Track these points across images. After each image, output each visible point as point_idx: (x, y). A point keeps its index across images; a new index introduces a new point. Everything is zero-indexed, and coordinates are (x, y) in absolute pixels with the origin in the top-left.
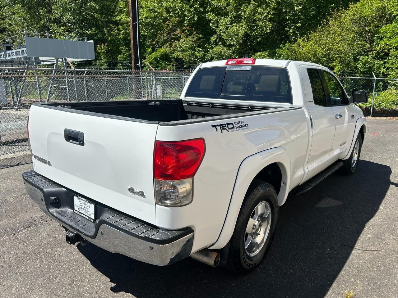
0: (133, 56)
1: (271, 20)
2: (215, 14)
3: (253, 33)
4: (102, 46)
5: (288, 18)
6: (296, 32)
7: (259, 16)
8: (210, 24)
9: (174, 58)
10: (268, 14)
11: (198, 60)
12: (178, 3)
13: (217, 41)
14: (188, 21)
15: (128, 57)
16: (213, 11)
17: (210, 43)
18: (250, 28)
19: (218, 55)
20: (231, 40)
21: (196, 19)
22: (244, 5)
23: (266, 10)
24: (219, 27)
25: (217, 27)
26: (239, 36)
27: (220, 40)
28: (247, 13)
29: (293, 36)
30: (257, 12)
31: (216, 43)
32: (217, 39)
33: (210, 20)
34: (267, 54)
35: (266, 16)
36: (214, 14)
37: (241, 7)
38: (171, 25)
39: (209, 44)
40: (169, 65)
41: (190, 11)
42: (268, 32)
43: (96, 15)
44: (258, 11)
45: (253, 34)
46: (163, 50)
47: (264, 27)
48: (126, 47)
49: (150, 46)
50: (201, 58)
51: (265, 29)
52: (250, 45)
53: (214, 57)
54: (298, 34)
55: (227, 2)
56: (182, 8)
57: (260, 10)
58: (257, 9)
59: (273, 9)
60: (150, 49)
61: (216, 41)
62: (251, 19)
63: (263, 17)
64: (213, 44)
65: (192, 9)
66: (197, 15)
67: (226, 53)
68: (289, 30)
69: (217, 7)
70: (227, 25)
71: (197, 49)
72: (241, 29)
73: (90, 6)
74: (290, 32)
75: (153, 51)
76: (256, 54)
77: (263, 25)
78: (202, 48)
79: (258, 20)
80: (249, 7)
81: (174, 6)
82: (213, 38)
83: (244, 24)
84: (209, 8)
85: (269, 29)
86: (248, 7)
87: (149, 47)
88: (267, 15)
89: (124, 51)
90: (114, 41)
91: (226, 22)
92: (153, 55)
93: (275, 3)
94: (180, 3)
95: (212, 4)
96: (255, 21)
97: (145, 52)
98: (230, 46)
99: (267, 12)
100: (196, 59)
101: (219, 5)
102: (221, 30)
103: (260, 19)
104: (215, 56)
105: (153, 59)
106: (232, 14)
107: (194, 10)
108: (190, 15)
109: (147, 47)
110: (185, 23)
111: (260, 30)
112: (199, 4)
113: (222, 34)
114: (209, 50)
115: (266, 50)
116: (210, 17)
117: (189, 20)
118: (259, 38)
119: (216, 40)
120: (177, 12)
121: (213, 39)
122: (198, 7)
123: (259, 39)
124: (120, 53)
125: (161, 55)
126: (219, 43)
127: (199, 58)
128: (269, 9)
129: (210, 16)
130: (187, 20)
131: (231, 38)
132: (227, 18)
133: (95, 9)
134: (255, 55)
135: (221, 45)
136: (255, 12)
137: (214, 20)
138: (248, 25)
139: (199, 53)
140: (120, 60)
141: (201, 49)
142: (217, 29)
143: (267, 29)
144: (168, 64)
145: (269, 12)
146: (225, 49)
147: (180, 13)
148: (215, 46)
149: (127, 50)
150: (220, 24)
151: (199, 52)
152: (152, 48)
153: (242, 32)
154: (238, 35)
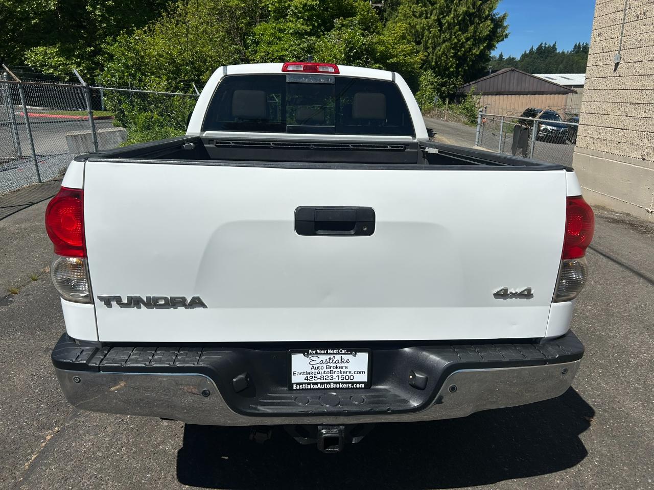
6: (107, 15)
29: (101, 22)
34: (57, 51)
52: (13, 31)
54: (112, 20)
68: (93, 11)
74: (95, 14)
76: (34, 49)
115: (53, 44)
123: (33, 22)
134: (32, 51)
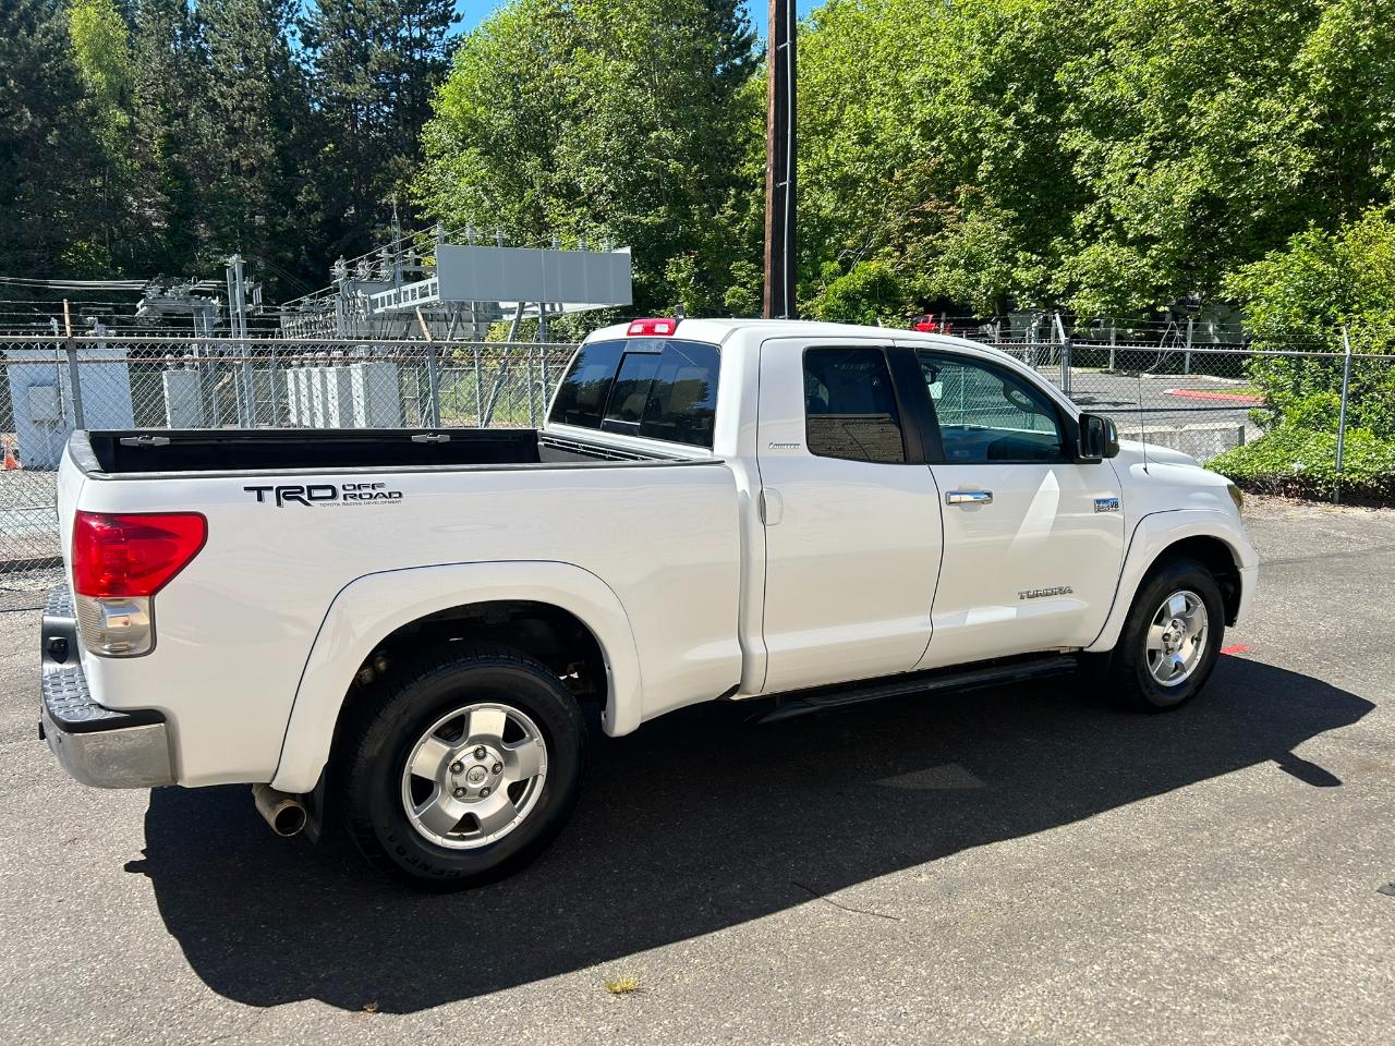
0: (767, 289)
1: (1309, 139)
2: (1093, 132)
3: (1232, 190)
4: (682, 261)
5: (1385, 128)
7: (1261, 128)
8: (1072, 166)
9: (912, 292)
10: (1301, 115)
11: (1022, 293)
12: (960, 102)
13: (1096, 226)
14: (992, 163)
15: (756, 293)
16: (1086, 120)
17: (1068, 234)
18: (1224, 172)
19: (1093, 274)
20: (1142, 221)
21: (1018, 153)
22: (1201, 91)
23: (1292, 102)
24: (1105, 178)
25: (1098, 175)
26: (1176, 206)
27: (1107, 222)
28: (1209, 120)
30: (1255, 112)
31: (1091, 234)
32: (1098, 217)
33: (1075, 154)
35: (1292, 127)
36: (1089, 133)
37: (1189, 99)
38: (912, 181)
39: (1067, 236)
40: (892, 314)
41: (999, 129)
42: (1296, 183)
43: (673, 165)
44: (1256, 108)
45: (1232, 195)
46: (873, 266)
47: (1280, 165)
48: (749, 262)
49: (836, 256)
50: (1033, 288)
51: (1282, 175)
53: (1080, 283)
55: (1139, 87)
56: (970, 120)
57: (1265, 104)
58: (1255, 102)
59: (1320, 98)
60: (836, 264)
61: (1091, 226)
62: (1229, 142)
63: (1277, 129)
64: (1083, 237)
65: (1010, 122)
66: (1025, 141)
67: (1129, 269)
68: (1388, 175)
69: (1100, 106)
70: (1134, 166)
71: (1020, 255)
72: (1188, 180)
73: (658, 138)
74: (1392, 182)
75: (845, 272)
77: (1275, 159)
78: (1038, 254)
79: (1254, 144)
80: (1221, 97)
81: (949, 113)
82: (1082, 215)
83: (1200, 158)
84: (1072, 112)
85: (1297, 173)
86: (1212, 100)
87: (832, 260)
88: (1297, 122)
89: (744, 274)
90: (720, 244)
91: (1132, 157)
92: (842, 283)
93: (1328, 77)
94: (969, 103)
95: (1085, 96)
96: (1242, 147)
97: (818, 274)
98: (1143, 243)
99: (1297, 110)
100: (1017, 293)
101: (1108, 101)
102: (1109, 186)
103: (1266, 138)
104: (1084, 278)
105: (839, 298)
106: (1157, 128)
107: (1016, 123)
108: (1002, 141)
109: (826, 258)
110: (982, 168)
111: (1262, 177)
112: (1037, 102)
113: (1113, 200)
114: (1063, 257)
116: (1074, 144)
117: (995, 160)
118: (1256, 209)
119: (1093, 222)
120: (955, 133)
121: (1080, 220)
122: (1033, 110)
123: (1255, 214)
124: (732, 281)
125: (867, 283)
126: (1105, 235)
127: (1028, 289)
128: (1307, 98)
129: (1076, 140)
130: (987, 159)
131: (1140, 215)
132: (1138, 142)
133: (670, 147)
135: (1111, 238)
136: (1246, 114)
137: (1087, 151)
138: (1215, 166)
139: (1028, 269)
140: (730, 304)
141: (1034, 257)
142: (1098, 183)
143: (1293, 174)
144: (888, 311)
145: (1303, 110)
146: (1123, 254)
147: (965, 136)
148: (1088, 245)
149: (753, 271)
150: (1108, 167)
151: (1029, 265)
152: (841, 263)
153: (1186, 191)
154: (1170, 202)
